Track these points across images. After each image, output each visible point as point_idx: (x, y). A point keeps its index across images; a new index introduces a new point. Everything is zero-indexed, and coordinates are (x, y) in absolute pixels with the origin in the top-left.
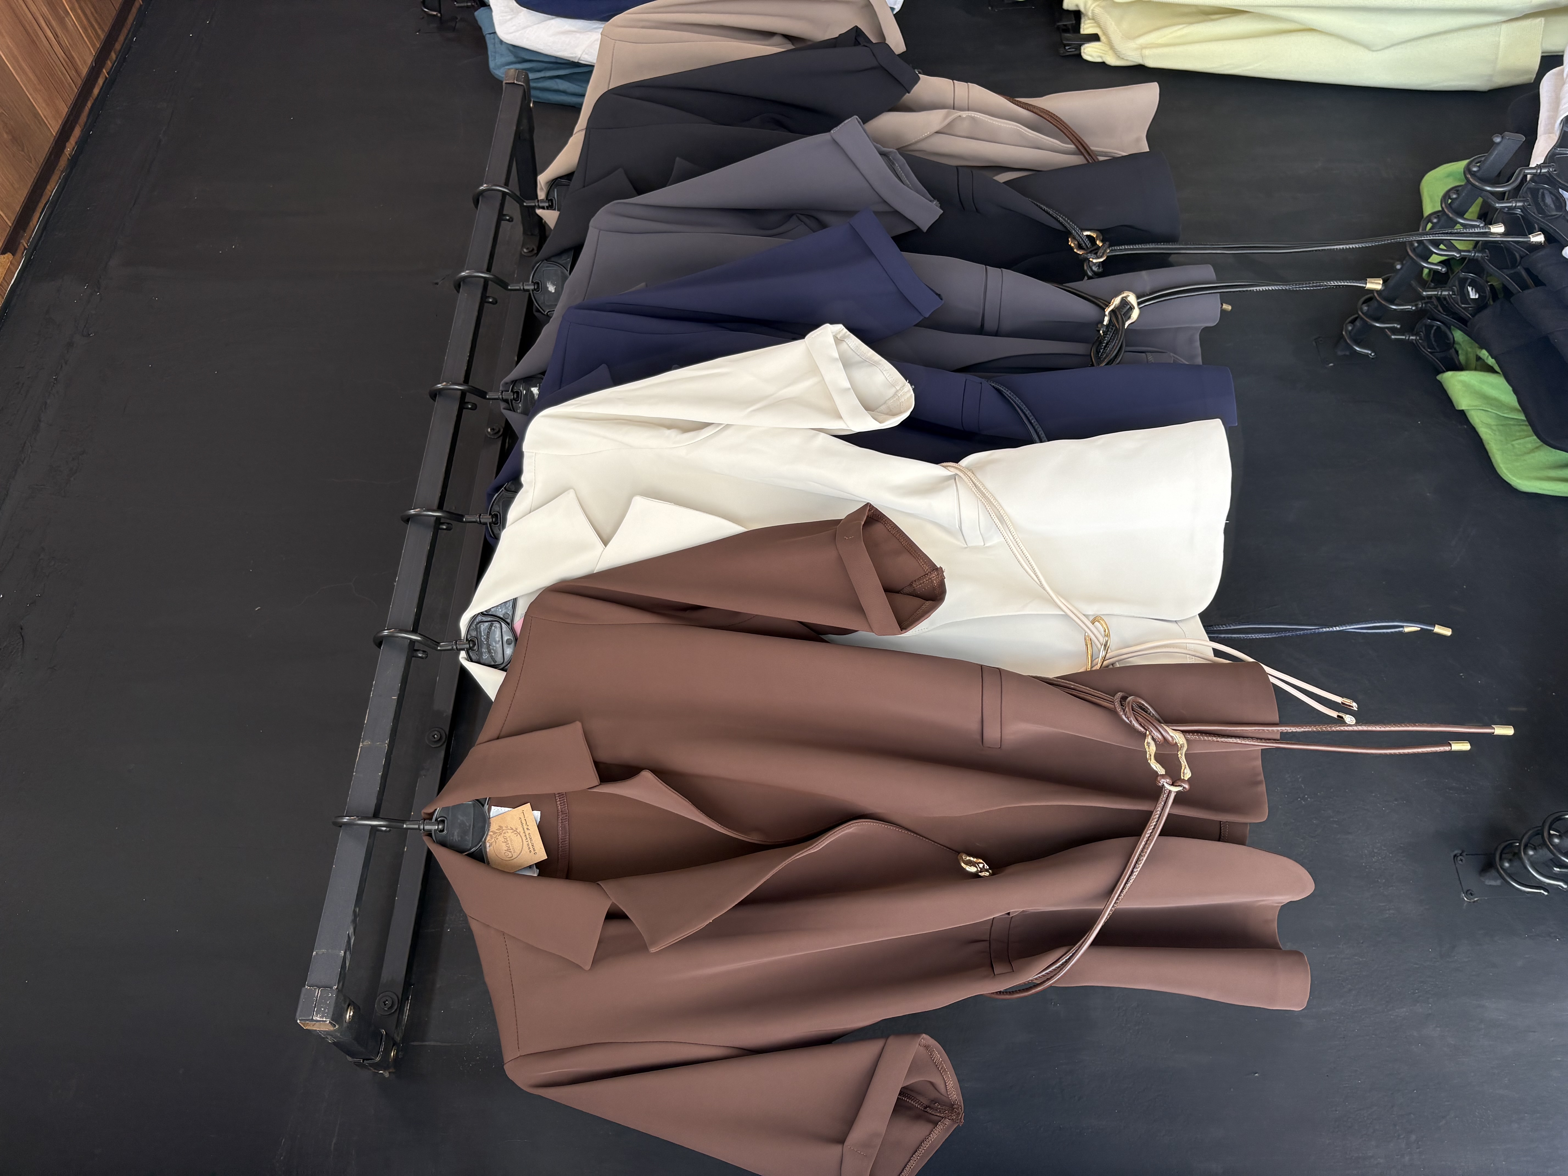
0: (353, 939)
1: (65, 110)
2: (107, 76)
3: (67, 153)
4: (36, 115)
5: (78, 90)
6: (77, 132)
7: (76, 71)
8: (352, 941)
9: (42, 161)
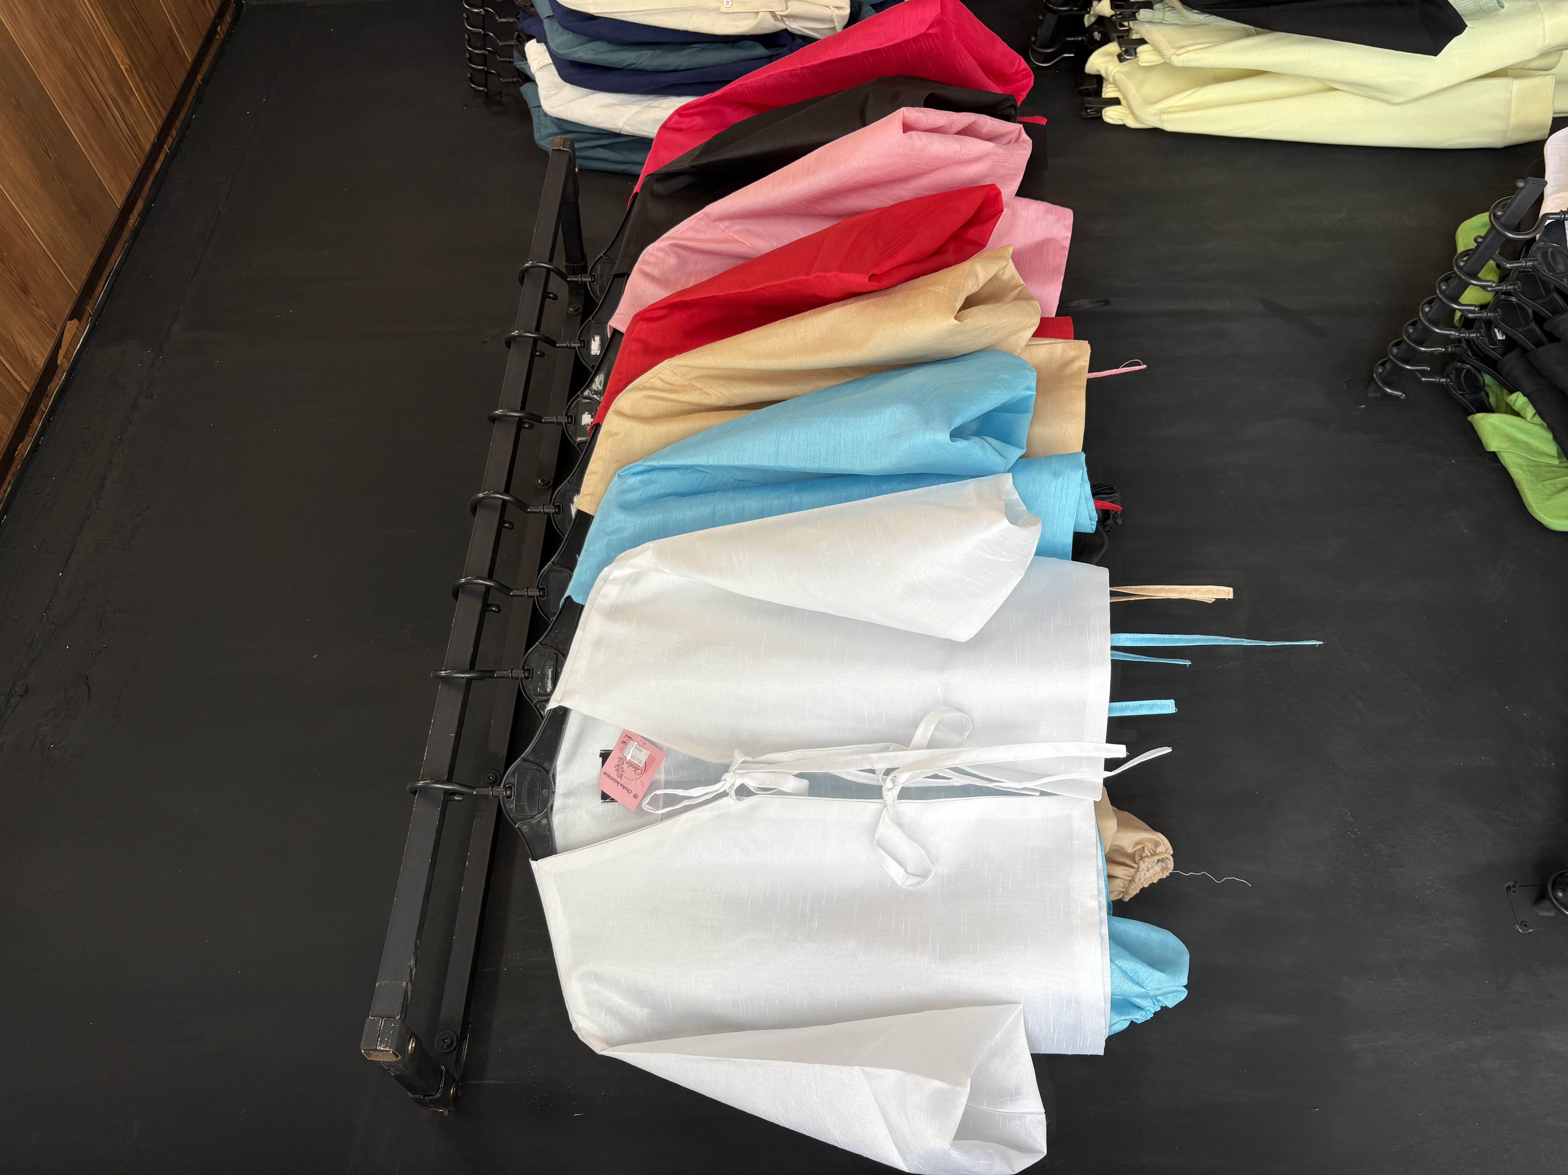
0: (415, 971)
1: (129, 184)
2: (168, 152)
3: (130, 225)
4: (103, 189)
5: (141, 165)
6: (140, 205)
7: (140, 147)
8: (414, 973)
9: (107, 233)
